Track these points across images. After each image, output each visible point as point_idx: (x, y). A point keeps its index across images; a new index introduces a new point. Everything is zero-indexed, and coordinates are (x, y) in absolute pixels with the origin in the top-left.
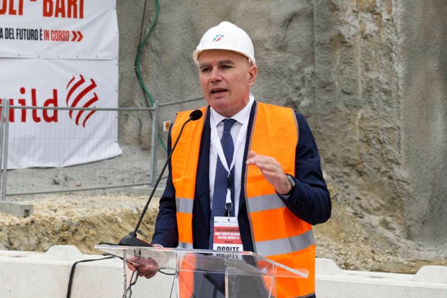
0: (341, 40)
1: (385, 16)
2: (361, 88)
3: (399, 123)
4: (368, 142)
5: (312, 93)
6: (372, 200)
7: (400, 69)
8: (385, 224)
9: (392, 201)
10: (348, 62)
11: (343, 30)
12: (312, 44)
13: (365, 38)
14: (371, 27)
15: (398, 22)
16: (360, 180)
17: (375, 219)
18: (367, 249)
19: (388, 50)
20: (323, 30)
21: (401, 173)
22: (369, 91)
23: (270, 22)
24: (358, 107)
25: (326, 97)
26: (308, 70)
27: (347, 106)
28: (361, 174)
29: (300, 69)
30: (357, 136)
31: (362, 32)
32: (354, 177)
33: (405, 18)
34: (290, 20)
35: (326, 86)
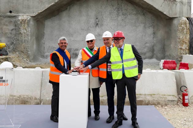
0: (21, 33)
1: (27, 30)
2: (24, 40)
3: (29, 46)
4: (24, 48)
5: (16, 41)
6: (25, 57)
7: (30, 38)
8: (27, 60)
9: (28, 57)
10: (22, 36)
11: (21, 32)
12: (16, 34)
13: (24, 33)
14: (25, 32)
15: (29, 31)
16: (23, 54)
17: (25, 59)
18: (24, 64)
19: (28, 35)
20: (18, 32)
21: (29, 53)
22: (25, 41)
23: (9, 30)
24: (23, 43)
25: (18, 42)
26: (15, 37)
27: (21, 43)
28: (23, 53)
29: (14, 37)
30: (23, 47)
31: (24, 32)
32: (22, 53)
33: (30, 31)
34: (12, 30)
35: (18, 40)
